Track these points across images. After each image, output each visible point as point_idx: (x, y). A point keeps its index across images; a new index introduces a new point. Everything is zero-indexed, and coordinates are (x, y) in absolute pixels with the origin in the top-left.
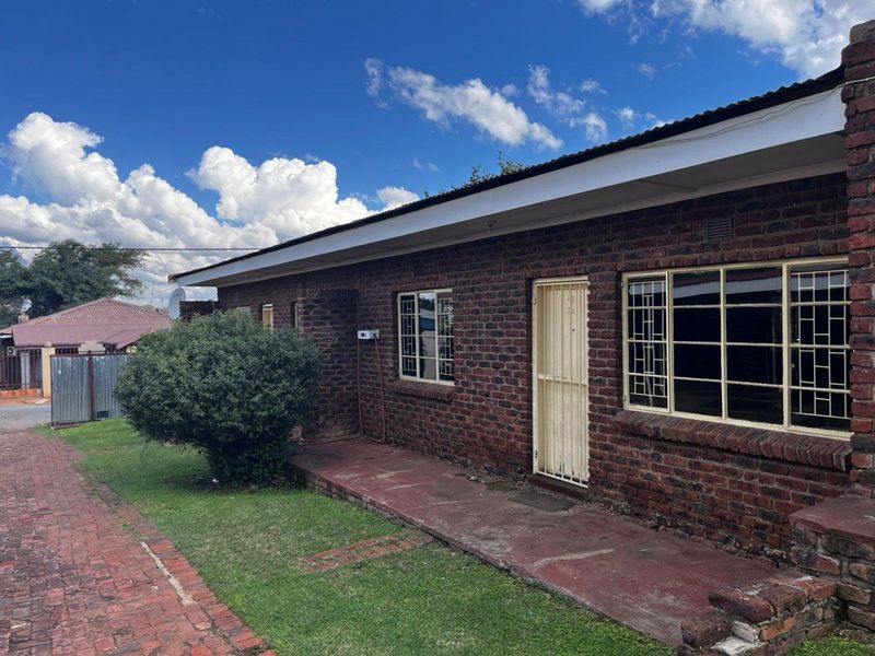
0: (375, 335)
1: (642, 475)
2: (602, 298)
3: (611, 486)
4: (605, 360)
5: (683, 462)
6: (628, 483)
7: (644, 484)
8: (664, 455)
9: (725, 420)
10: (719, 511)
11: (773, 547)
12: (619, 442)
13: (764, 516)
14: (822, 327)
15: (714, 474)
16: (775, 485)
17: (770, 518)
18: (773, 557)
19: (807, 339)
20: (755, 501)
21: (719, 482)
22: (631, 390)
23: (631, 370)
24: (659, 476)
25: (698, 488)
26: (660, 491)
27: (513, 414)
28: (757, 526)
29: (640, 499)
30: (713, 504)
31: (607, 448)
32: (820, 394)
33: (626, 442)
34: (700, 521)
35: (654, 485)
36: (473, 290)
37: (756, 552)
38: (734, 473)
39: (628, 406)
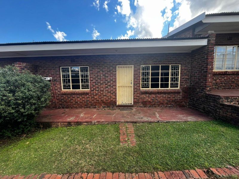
0: (51, 79)
1: (146, 100)
2: (137, 69)
3: (139, 103)
4: (138, 81)
5: (154, 96)
6: (143, 102)
7: (146, 101)
8: (150, 96)
9: (160, 88)
10: (160, 102)
11: (169, 105)
12: (141, 95)
13: (167, 101)
14: (175, 74)
15: (159, 97)
16: (169, 97)
17: (168, 101)
18: (169, 106)
19: (172, 76)
20: (166, 99)
21: (160, 98)
22: (142, 86)
23: (142, 82)
24: (150, 99)
25: (157, 99)
26: (150, 102)
27: (112, 94)
28: (167, 103)
29: (145, 104)
30: (159, 101)
31: (138, 96)
32: (174, 83)
33: (142, 95)
34: (157, 105)
35: (148, 101)
36: (97, 67)
37: (166, 107)
38: (163, 96)
39: (141, 89)
